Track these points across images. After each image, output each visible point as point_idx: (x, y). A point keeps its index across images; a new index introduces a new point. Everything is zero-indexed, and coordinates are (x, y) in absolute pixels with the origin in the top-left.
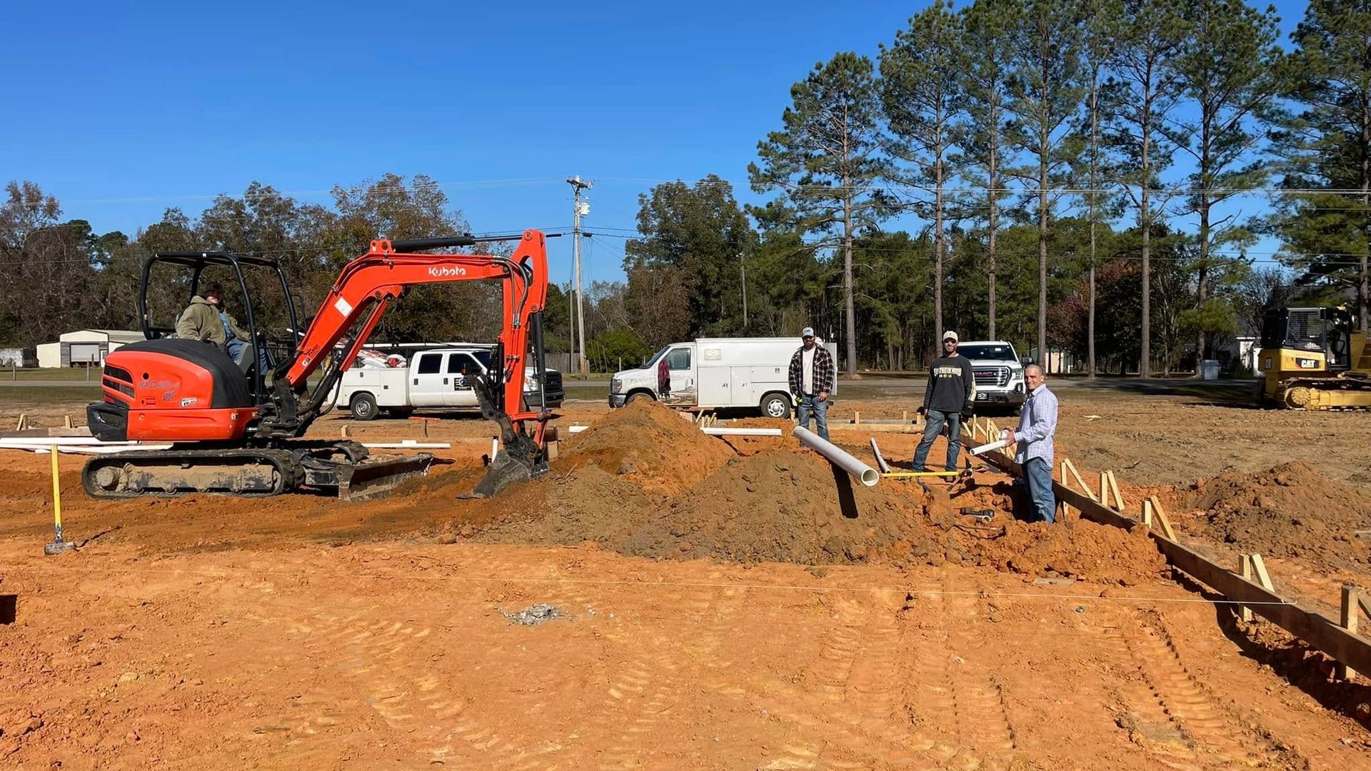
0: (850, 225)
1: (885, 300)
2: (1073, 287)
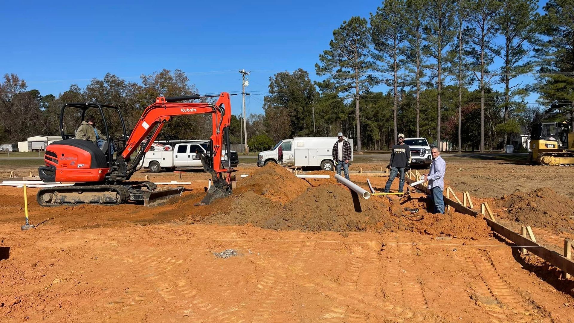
0: (358, 89)
1: (373, 121)
2: (452, 115)
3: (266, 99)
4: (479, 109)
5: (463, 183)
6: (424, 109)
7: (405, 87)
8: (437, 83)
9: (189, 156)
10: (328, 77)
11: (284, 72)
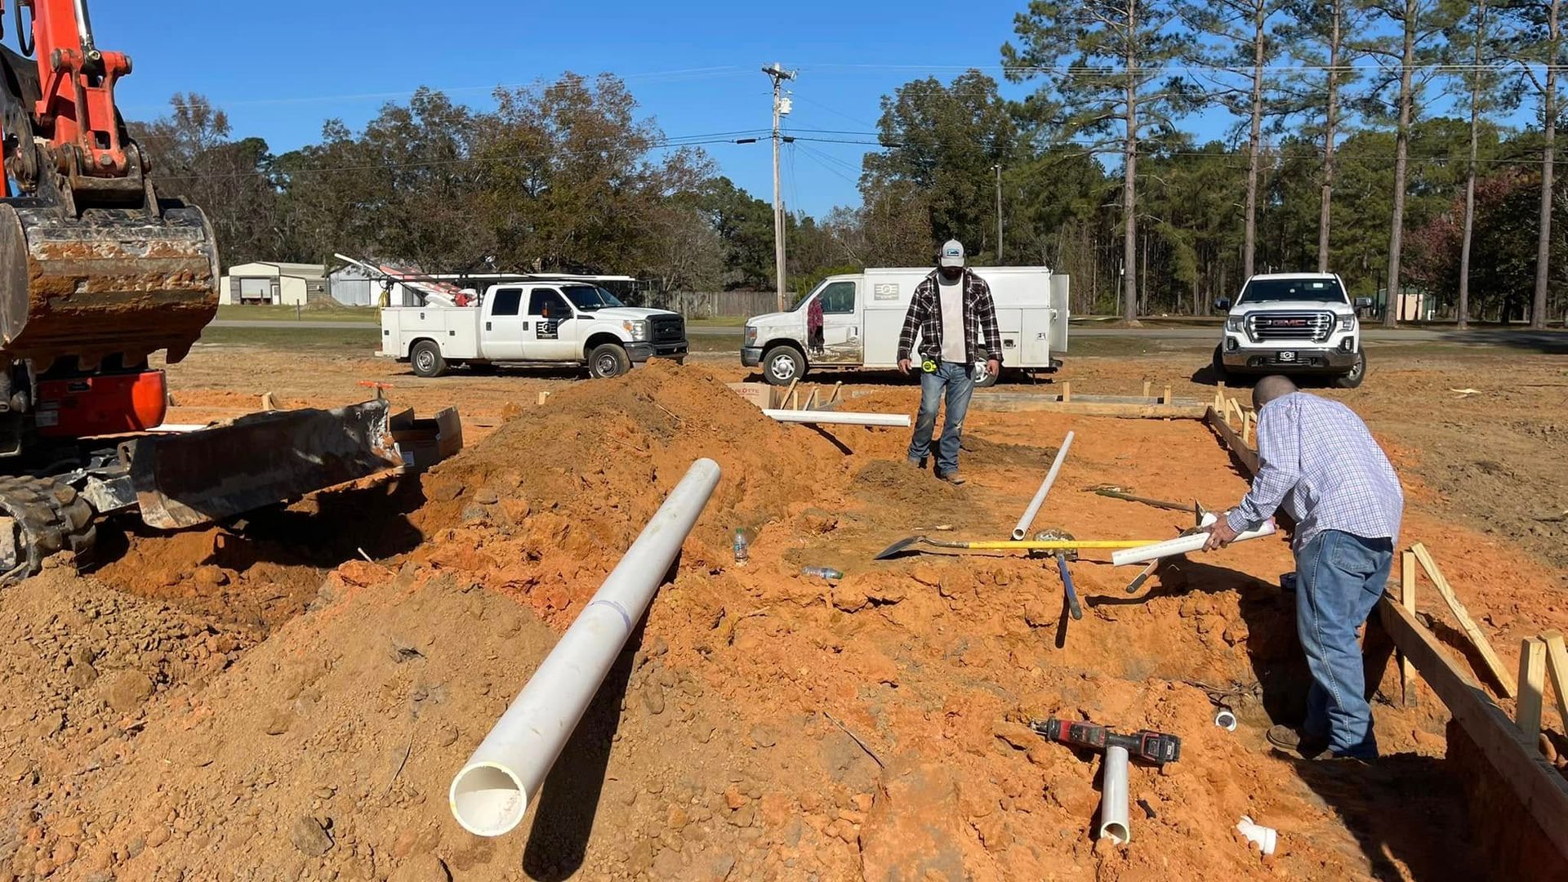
0: (1134, 124)
1: (1191, 227)
2: (1442, 210)
3: (870, 161)
4: (1535, 185)
5: (1486, 467)
6: (1351, 191)
7: (1288, 116)
8: (1397, 102)
9: (526, 326)
10: (1040, 87)
11: (925, 80)
